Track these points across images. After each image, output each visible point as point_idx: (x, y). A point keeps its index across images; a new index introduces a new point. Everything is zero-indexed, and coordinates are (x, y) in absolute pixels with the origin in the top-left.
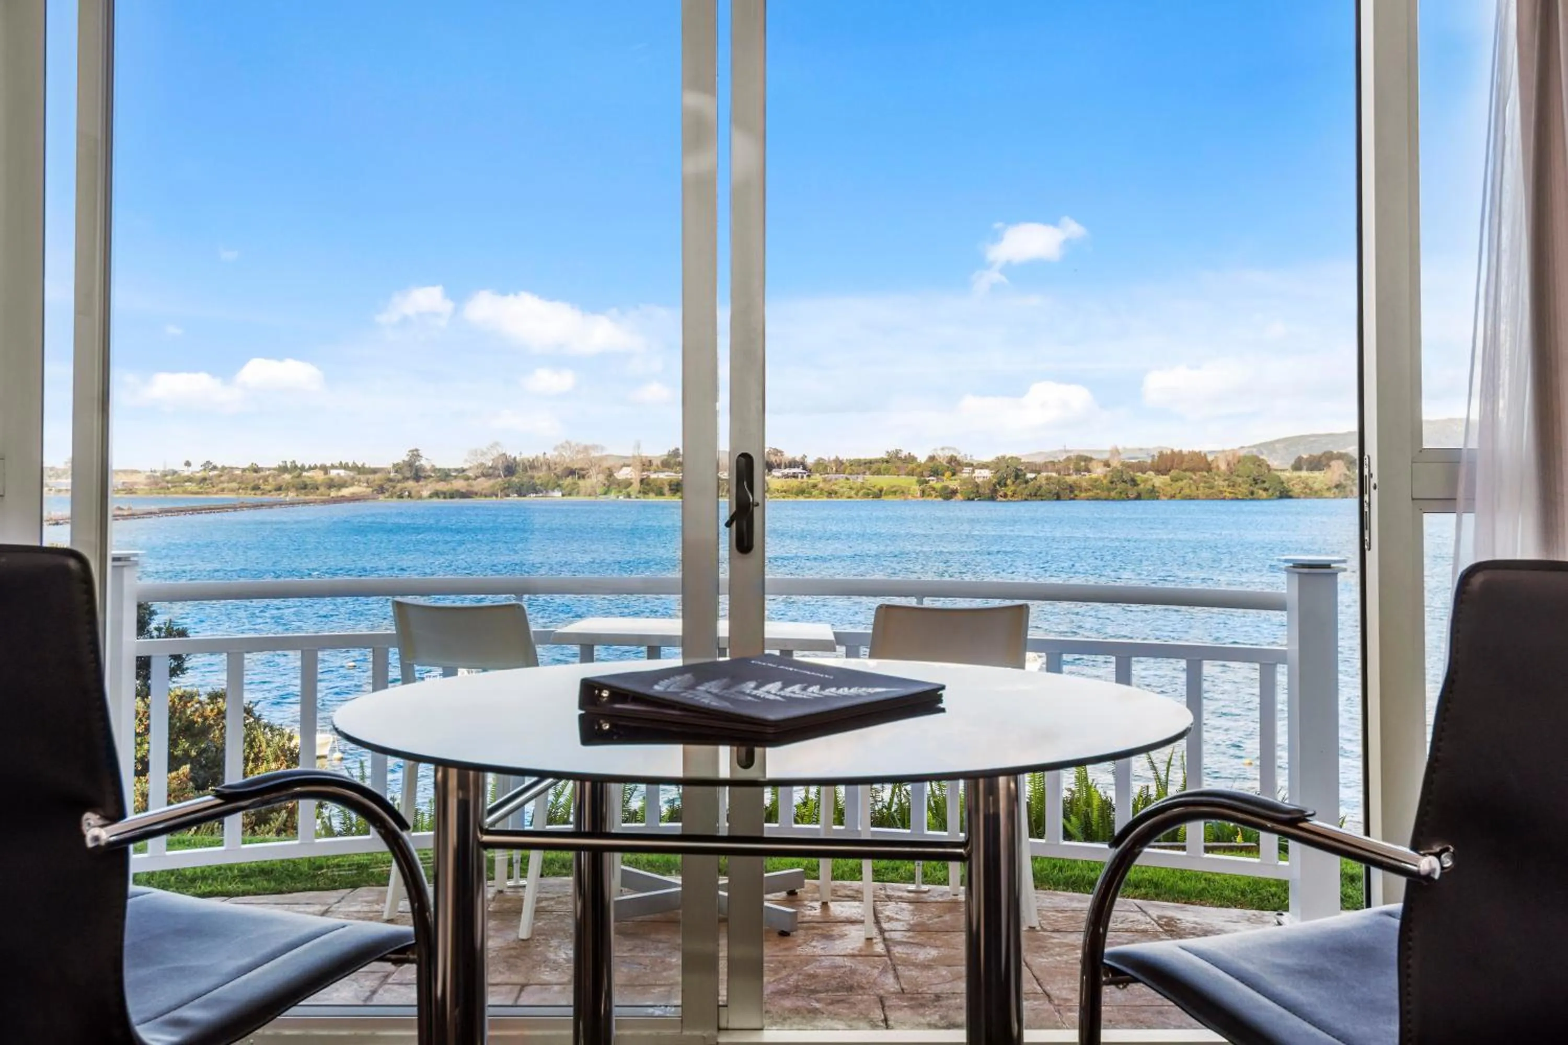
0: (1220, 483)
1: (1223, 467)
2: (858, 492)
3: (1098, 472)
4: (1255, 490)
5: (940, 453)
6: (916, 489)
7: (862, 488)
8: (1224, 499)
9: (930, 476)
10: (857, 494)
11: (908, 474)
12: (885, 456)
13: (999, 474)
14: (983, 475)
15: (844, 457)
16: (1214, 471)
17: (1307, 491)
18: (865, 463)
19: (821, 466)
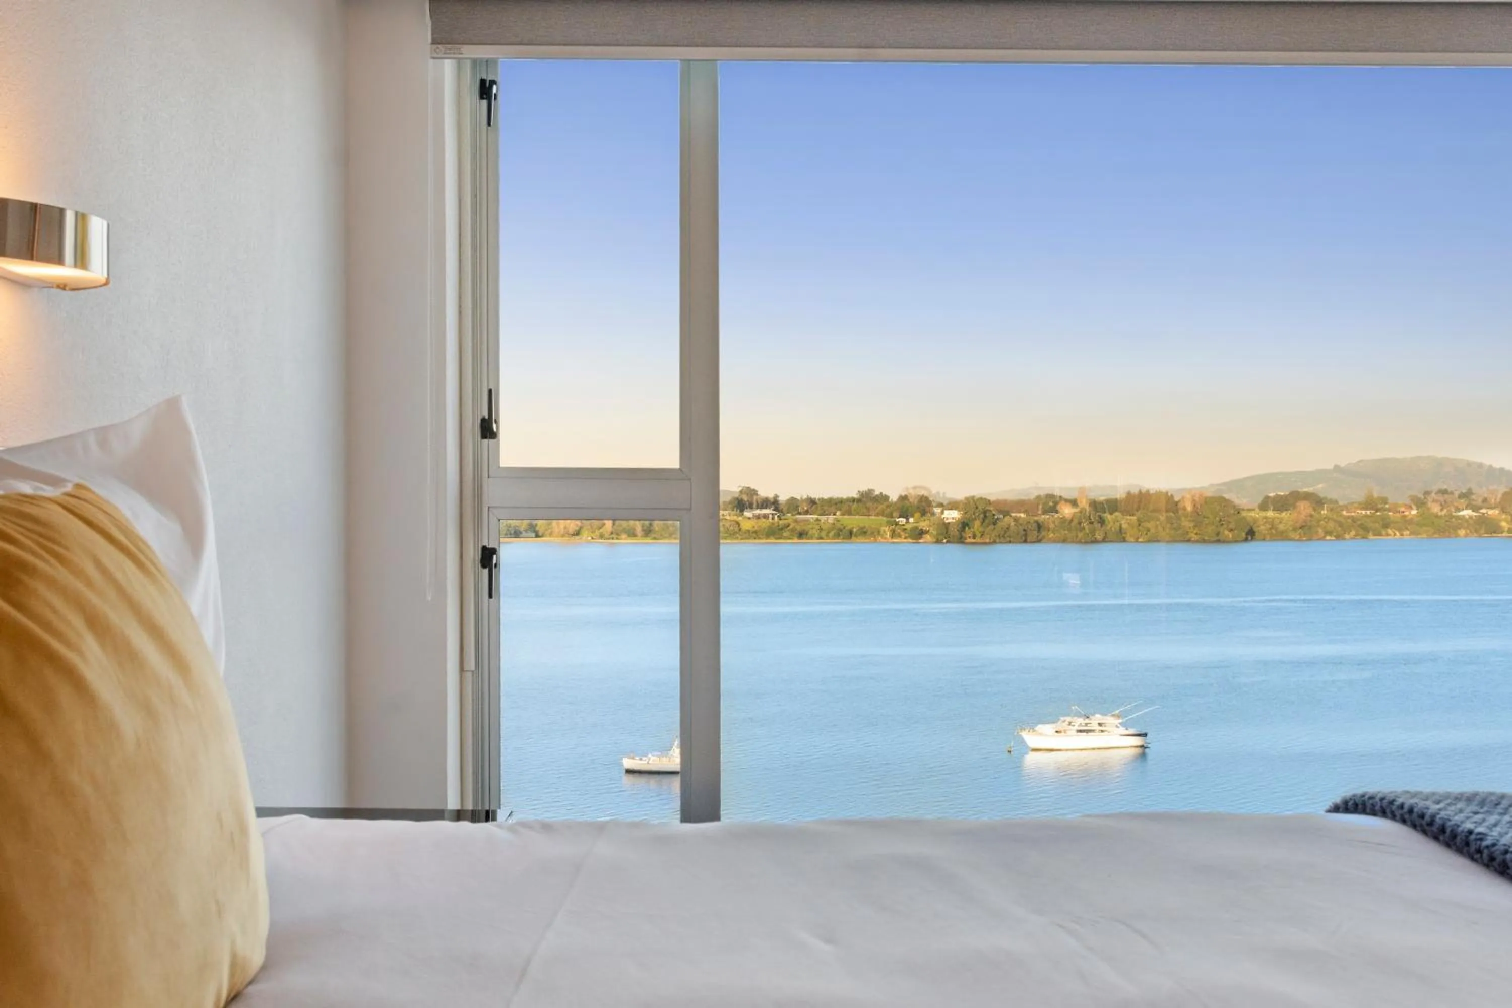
0: (1186, 524)
1: (1189, 508)
2: (829, 532)
3: (1067, 511)
4: (1221, 529)
5: (912, 492)
6: (886, 530)
7: (833, 529)
8: (1189, 541)
9: (900, 517)
10: (827, 535)
11: (878, 515)
12: (855, 495)
13: (967, 516)
14: (952, 516)
15: (816, 495)
16: (1181, 512)
17: (1274, 531)
18: (836, 504)
19: (793, 505)
